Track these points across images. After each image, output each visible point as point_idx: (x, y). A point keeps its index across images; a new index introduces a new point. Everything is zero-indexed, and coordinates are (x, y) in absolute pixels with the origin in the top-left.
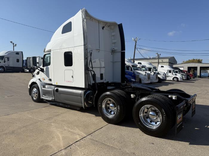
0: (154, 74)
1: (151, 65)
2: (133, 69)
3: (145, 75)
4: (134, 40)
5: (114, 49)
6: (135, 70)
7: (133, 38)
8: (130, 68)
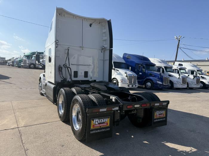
0: (194, 78)
1: (195, 68)
2: (165, 70)
3: (179, 78)
4: (177, 38)
5: (103, 46)
6: (167, 72)
7: (175, 37)
8: (161, 69)
